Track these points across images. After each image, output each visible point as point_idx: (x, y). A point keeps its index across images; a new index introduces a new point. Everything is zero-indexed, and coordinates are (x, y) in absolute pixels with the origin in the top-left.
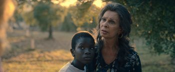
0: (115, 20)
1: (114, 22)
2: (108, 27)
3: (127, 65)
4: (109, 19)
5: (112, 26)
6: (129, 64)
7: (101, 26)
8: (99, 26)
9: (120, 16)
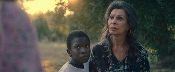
0: (123, 17)
1: (122, 18)
2: (117, 24)
3: (139, 60)
4: (117, 16)
5: (120, 23)
6: (140, 59)
7: (109, 24)
8: (108, 24)
9: (127, 12)
